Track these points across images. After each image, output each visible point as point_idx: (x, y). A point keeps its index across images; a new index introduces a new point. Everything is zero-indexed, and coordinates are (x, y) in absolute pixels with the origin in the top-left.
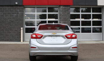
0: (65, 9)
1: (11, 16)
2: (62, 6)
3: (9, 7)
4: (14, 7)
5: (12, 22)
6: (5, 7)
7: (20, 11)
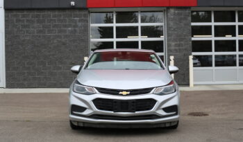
0: (178, 14)
1: (60, 31)
2: (172, 7)
3: (57, 13)
4: (68, 12)
5: (64, 44)
6: (46, 13)
7: (80, 21)
